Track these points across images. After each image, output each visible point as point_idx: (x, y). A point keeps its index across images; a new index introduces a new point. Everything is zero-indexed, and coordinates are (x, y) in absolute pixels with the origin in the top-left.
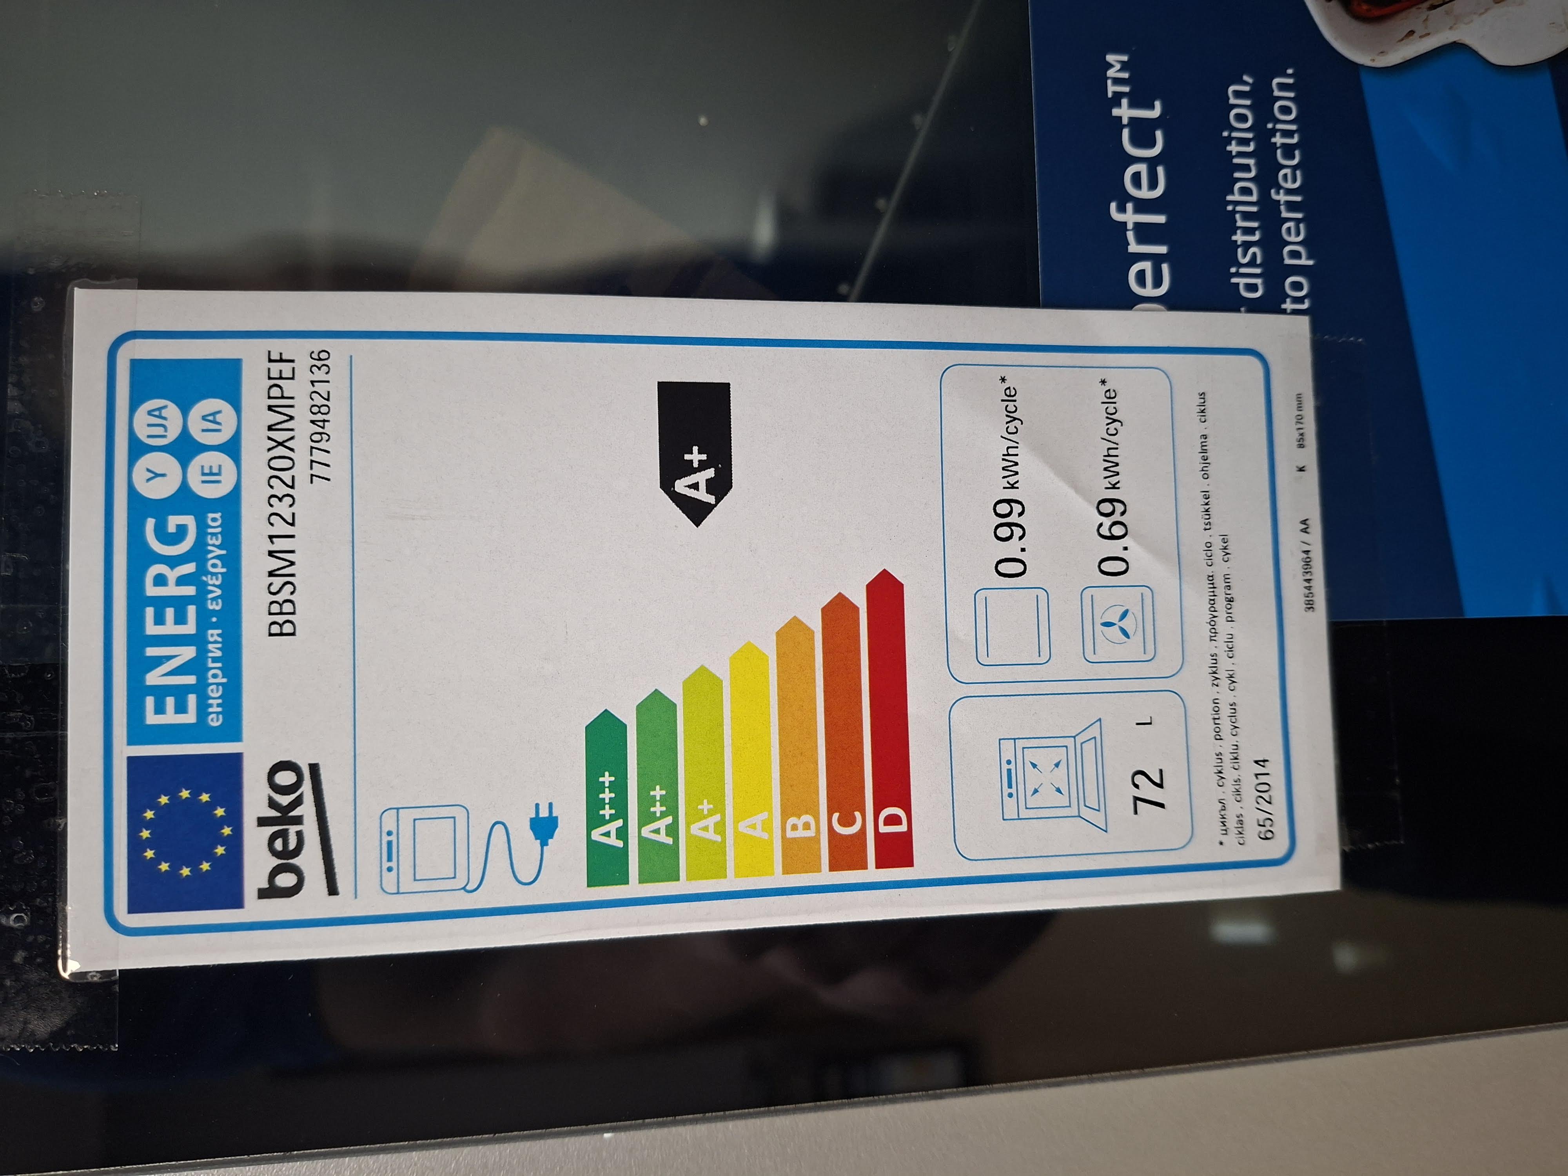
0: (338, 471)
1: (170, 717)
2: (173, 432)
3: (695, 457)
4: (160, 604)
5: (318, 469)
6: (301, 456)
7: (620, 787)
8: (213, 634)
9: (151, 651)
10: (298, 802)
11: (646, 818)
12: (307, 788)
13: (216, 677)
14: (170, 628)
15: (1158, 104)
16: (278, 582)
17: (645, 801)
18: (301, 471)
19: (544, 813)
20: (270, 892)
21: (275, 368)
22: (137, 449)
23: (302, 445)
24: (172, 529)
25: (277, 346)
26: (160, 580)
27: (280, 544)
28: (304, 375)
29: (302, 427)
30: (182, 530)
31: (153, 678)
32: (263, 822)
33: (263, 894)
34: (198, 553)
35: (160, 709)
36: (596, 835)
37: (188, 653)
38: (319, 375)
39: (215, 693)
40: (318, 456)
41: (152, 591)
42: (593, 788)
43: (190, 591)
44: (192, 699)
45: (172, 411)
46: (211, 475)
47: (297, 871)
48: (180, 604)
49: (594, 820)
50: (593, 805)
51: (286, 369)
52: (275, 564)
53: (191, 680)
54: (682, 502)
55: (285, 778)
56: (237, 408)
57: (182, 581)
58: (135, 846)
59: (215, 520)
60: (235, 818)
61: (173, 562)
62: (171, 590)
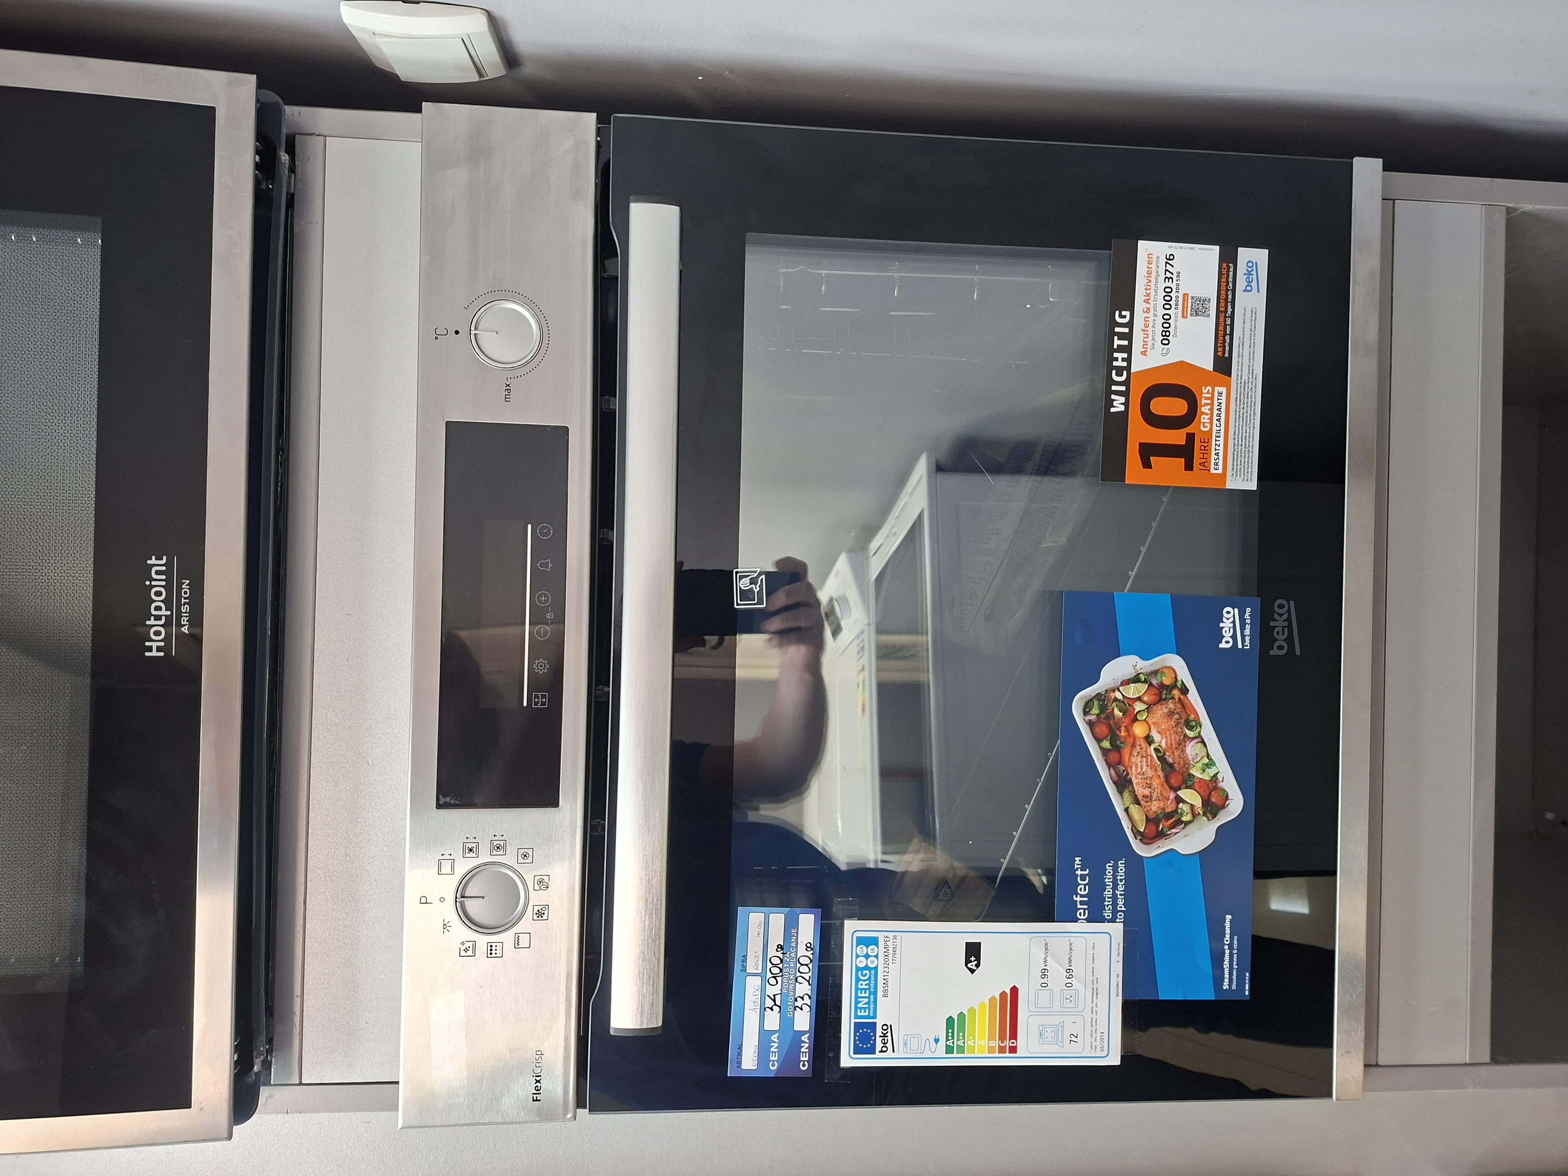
0: (898, 962)
1: (863, 1014)
2: (865, 953)
3: (973, 959)
4: (862, 989)
5: (894, 961)
6: (890, 959)
7: (953, 1033)
8: (872, 996)
9: (860, 1000)
10: (887, 1032)
11: (958, 1040)
12: (889, 1029)
13: (872, 1006)
14: (863, 995)
15: (1088, 870)
16: (885, 985)
17: (958, 1036)
18: (890, 962)
19: (937, 1037)
20: (881, 1051)
21: (886, 939)
22: (858, 956)
23: (890, 956)
24: (864, 973)
25: (886, 934)
26: (862, 985)
27: (886, 977)
28: (892, 941)
29: (891, 952)
30: (866, 974)
31: (860, 1005)
32: (880, 1036)
33: (880, 1052)
34: (869, 979)
35: (861, 1012)
36: (948, 1043)
37: (867, 1000)
38: (895, 941)
39: (872, 1009)
40: (894, 958)
41: (860, 987)
42: (947, 1033)
43: (867, 987)
44: (867, 1010)
45: (865, 948)
46: (872, 962)
47: (887, 1047)
48: (865, 990)
49: (947, 1040)
50: (947, 1036)
51: (888, 939)
52: (884, 982)
53: (867, 1006)
54: (969, 969)
55: (885, 1027)
56: (878, 947)
57: (866, 985)
58: (855, 1041)
59: (873, 972)
60: (875, 1036)
61: (864, 981)
62: (864, 987)
